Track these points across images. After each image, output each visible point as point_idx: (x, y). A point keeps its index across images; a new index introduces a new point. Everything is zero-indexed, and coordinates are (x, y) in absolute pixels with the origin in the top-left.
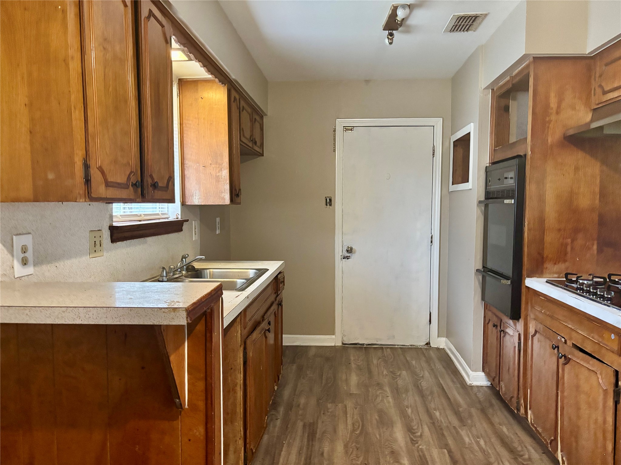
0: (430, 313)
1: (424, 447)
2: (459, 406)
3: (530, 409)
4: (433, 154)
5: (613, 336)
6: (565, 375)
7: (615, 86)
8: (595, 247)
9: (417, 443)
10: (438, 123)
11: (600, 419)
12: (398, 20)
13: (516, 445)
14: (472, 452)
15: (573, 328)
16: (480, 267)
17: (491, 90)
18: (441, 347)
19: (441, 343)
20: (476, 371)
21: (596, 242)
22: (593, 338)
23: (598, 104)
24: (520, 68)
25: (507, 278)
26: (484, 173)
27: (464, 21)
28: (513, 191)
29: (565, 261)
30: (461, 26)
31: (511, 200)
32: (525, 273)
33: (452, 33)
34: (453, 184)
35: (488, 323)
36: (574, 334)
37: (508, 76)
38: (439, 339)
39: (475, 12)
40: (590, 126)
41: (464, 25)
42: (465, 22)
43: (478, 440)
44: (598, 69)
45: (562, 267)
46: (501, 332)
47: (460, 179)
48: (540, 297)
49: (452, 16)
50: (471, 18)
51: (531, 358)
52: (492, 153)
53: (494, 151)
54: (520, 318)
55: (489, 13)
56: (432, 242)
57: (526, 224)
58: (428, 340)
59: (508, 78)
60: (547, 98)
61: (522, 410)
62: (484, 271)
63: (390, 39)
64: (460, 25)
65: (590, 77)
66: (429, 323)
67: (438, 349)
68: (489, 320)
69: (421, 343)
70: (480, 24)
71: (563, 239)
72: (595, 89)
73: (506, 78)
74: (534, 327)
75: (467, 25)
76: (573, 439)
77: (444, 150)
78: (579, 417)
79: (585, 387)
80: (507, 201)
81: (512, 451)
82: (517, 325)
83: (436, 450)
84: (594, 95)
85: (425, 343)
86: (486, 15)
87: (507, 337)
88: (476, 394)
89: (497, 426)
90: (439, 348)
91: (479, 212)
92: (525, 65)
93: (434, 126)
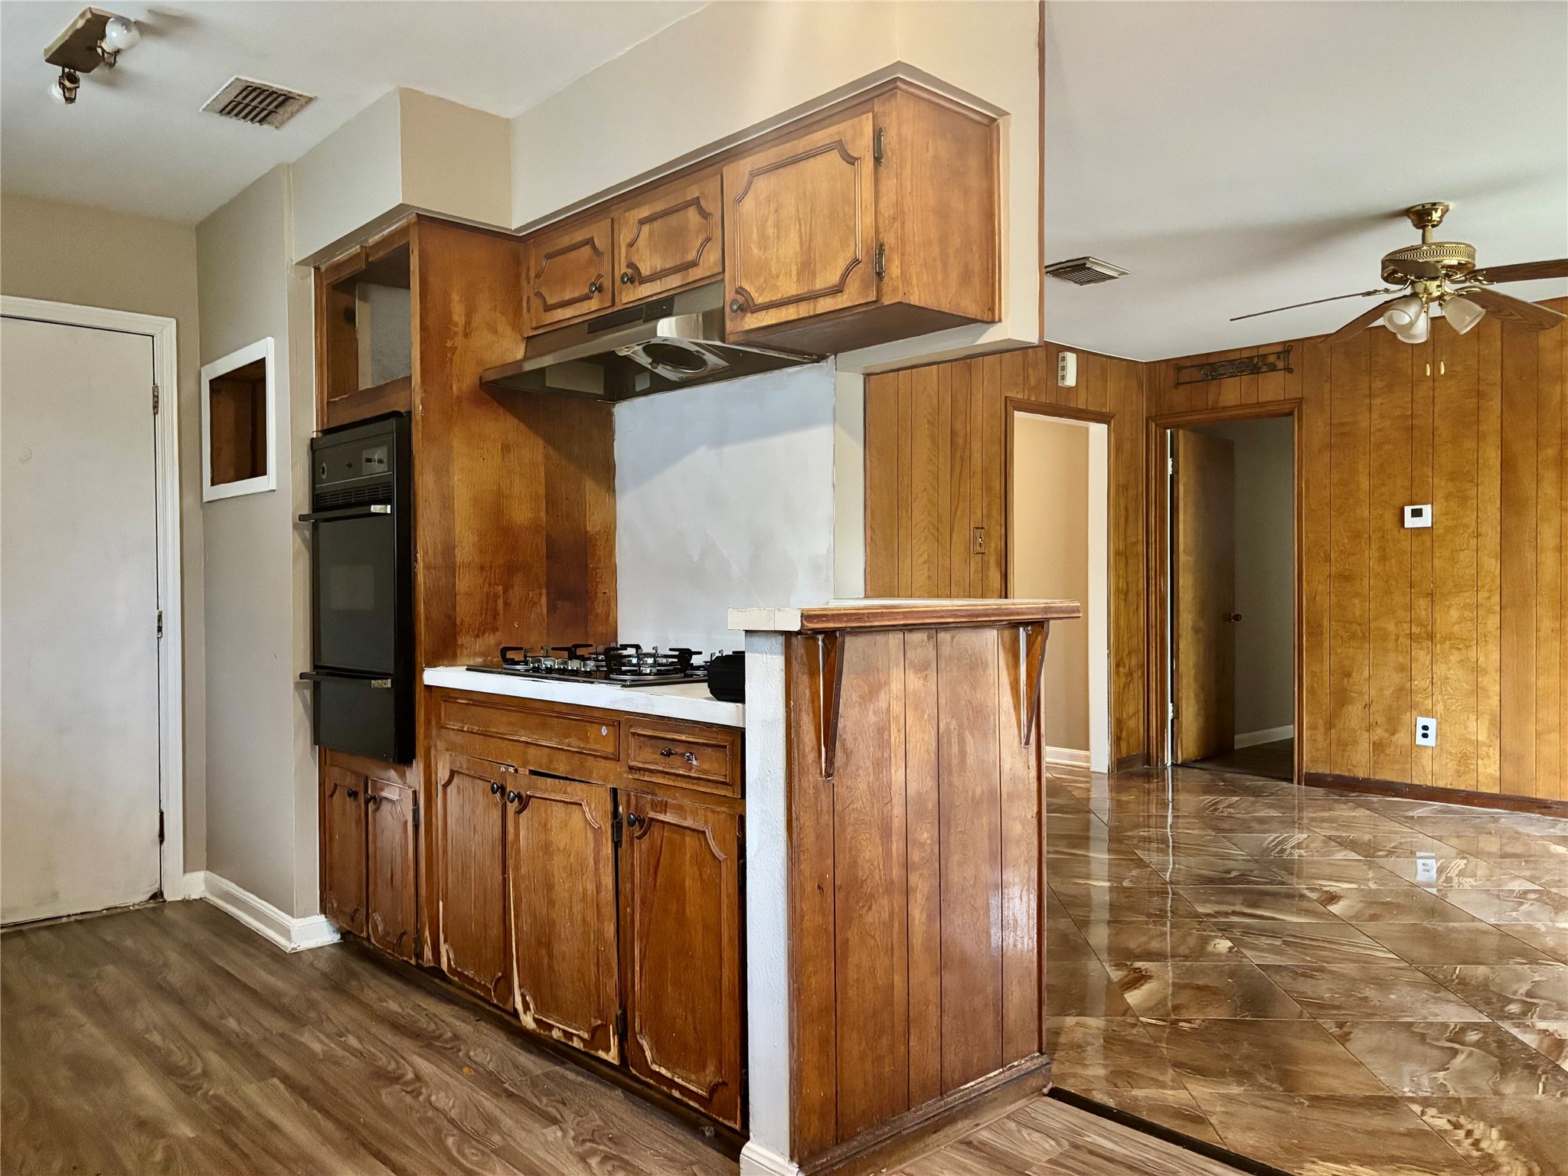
0: (162, 814)
1: (221, 1091)
2: (278, 994)
3: (445, 941)
4: (155, 407)
5: (604, 731)
6: (522, 833)
7: (567, 298)
8: (544, 600)
9: (200, 1088)
10: (166, 329)
11: (591, 887)
12: (103, 51)
13: (423, 1023)
14: (337, 1063)
15: (529, 740)
16: (306, 668)
17: (313, 269)
18: (195, 896)
19: (195, 885)
20: (304, 916)
21: (544, 591)
22: (569, 746)
23: (536, 328)
24: (386, 232)
25: (383, 676)
26: (306, 454)
27: (259, 100)
28: (388, 486)
29: (495, 630)
30: (250, 108)
31: (383, 506)
32: (420, 658)
33: (224, 117)
34: (213, 484)
35: (332, 796)
36: (532, 752)
37: (357, 244)
38: (188, 876)
39: (287, 86)
40: (521, 367)
41: (255, 107)
42: (260, 103)
43: (343, 1039)
44: (532, 263)
45: (490, 640)
46: (367, 803)
47: (231, 472)
48: (459, 701)
49: (233, 79)
50: (275, 95)
51: (443, 833)
52: (322, 410)
53: (328, 405)
54: (414, 756)
55: (316, 97)
56: (160, 629)
57: (418, 555)
58: (158, 885)
59: (356, 249)
60: (447, 301)
61: (428, 953)
62: (317, 673)
63: (69, 89)
64: (247, 105)
65: (518, 276)
66: (157, 840)
67: (186, 903)
68: (336, 785)
69: (137, 897)
70: (293, 115)
71: (490, 585)
72: (528, 298)
73: (351, 248)
74: (448, 765)
75: (264, 109)
76: (543, 952)
77: (182, 400)
78: (551, 903)
79: (560, 839)
80: (375, 508)
81: (418, 1036)
82: (408, 774)
83: (253, 1085)
84: (529, 310)
85: (149, 895)
86: (310, 100)
87: (386, 807)
88: (312, 964)
89: (376, 1006)
90: (188, 901)
91: (299, 541)
92: (397, 228)
93: (153, 337)
